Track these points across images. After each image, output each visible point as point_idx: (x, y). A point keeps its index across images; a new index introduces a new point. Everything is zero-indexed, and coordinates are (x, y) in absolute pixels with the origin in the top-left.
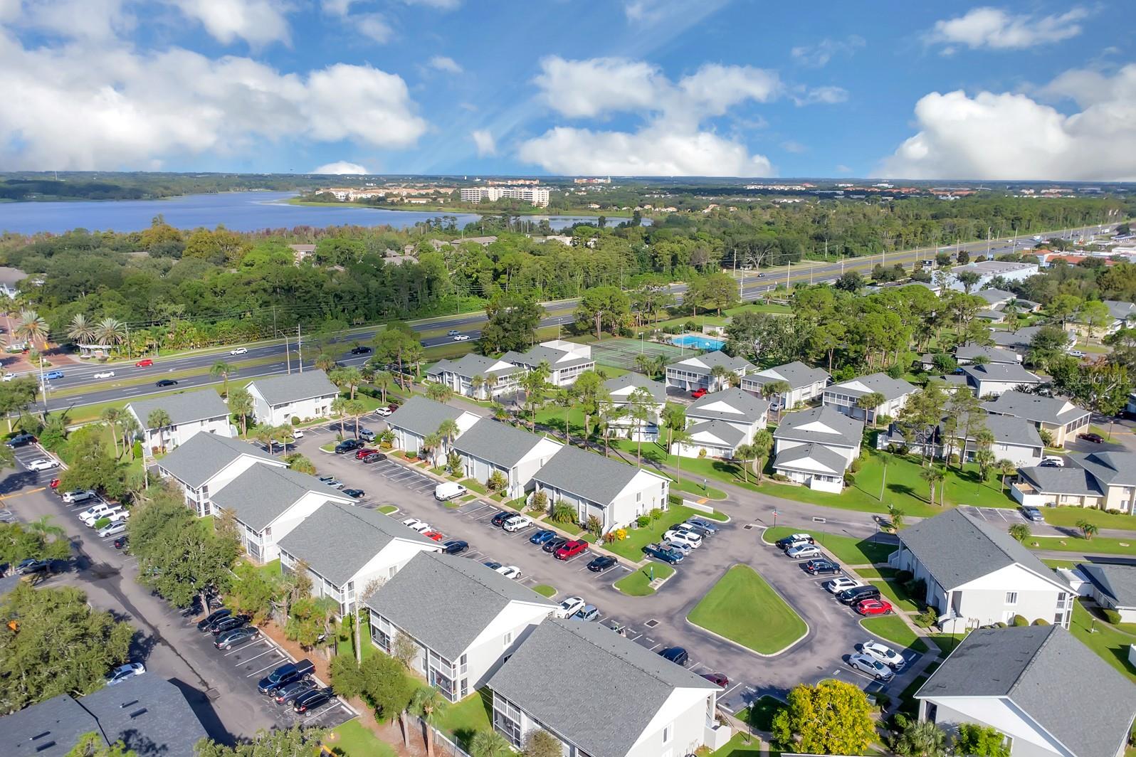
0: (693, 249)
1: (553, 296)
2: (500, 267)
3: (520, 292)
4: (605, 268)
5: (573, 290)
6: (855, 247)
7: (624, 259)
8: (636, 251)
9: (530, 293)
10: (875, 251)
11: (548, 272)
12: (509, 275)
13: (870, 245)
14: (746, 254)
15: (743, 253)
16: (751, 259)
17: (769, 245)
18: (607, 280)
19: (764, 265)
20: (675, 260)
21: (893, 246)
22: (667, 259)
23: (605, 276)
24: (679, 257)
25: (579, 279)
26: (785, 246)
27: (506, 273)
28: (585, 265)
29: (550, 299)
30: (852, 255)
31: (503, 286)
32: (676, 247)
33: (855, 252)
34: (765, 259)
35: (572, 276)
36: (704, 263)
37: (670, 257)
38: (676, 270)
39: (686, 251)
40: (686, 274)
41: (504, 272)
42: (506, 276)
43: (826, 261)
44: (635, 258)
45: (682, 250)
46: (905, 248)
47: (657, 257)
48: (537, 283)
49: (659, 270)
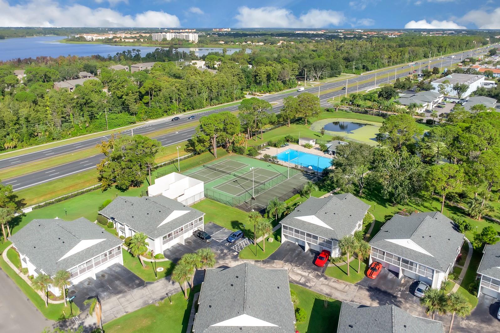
0: (280, 70)
1: (186, 108)
2: (143, 91)
3: (160, 108)
4: (223, 86)
5: (201, 103)
6: (369, 65)
7: (236, 78)
8: (244, 71)
9: (169, 107)
10: (379, 67)
11: (181, 92)
12: (151, 95)
13: (376, 63)
14: (312, 72)
15: (310, 71)
16: (314, 74)
17: (325, 66)
18: (225, 94)
19: (321, 78)
20: (269, 77)
21: (387, 64)
22: (264, 77)
23: (223, 91)
24: (272, 76)
25: (205, 95)
26: (333, 66)
27: (148, 95)
28: (209, 85)
29: (184, 111)
30: (367, 70)
31: (147, 104)
32: (269, 69)
33: (369, 68)
34: (322, 74)
35: (199, 94)
36: (287, 79)
37: (266, 75)
38: (270, 85)
39: (276, 72)
40: (277, 87)
41: (147, 93)
42: (148, 97)
43: (354, 74)
44: (243, 77)
45: (274, 71)
46: (393, 65)
47: (257, 76)
48: (174, 101)
49: (259, 83)
